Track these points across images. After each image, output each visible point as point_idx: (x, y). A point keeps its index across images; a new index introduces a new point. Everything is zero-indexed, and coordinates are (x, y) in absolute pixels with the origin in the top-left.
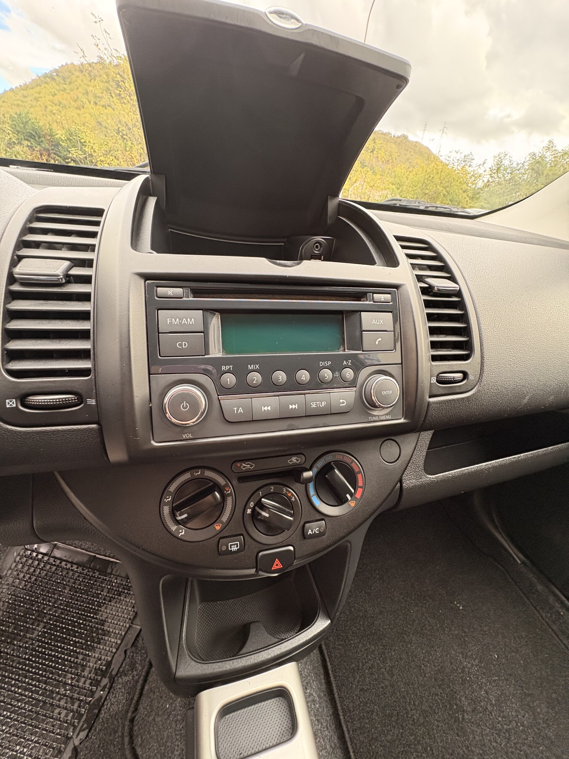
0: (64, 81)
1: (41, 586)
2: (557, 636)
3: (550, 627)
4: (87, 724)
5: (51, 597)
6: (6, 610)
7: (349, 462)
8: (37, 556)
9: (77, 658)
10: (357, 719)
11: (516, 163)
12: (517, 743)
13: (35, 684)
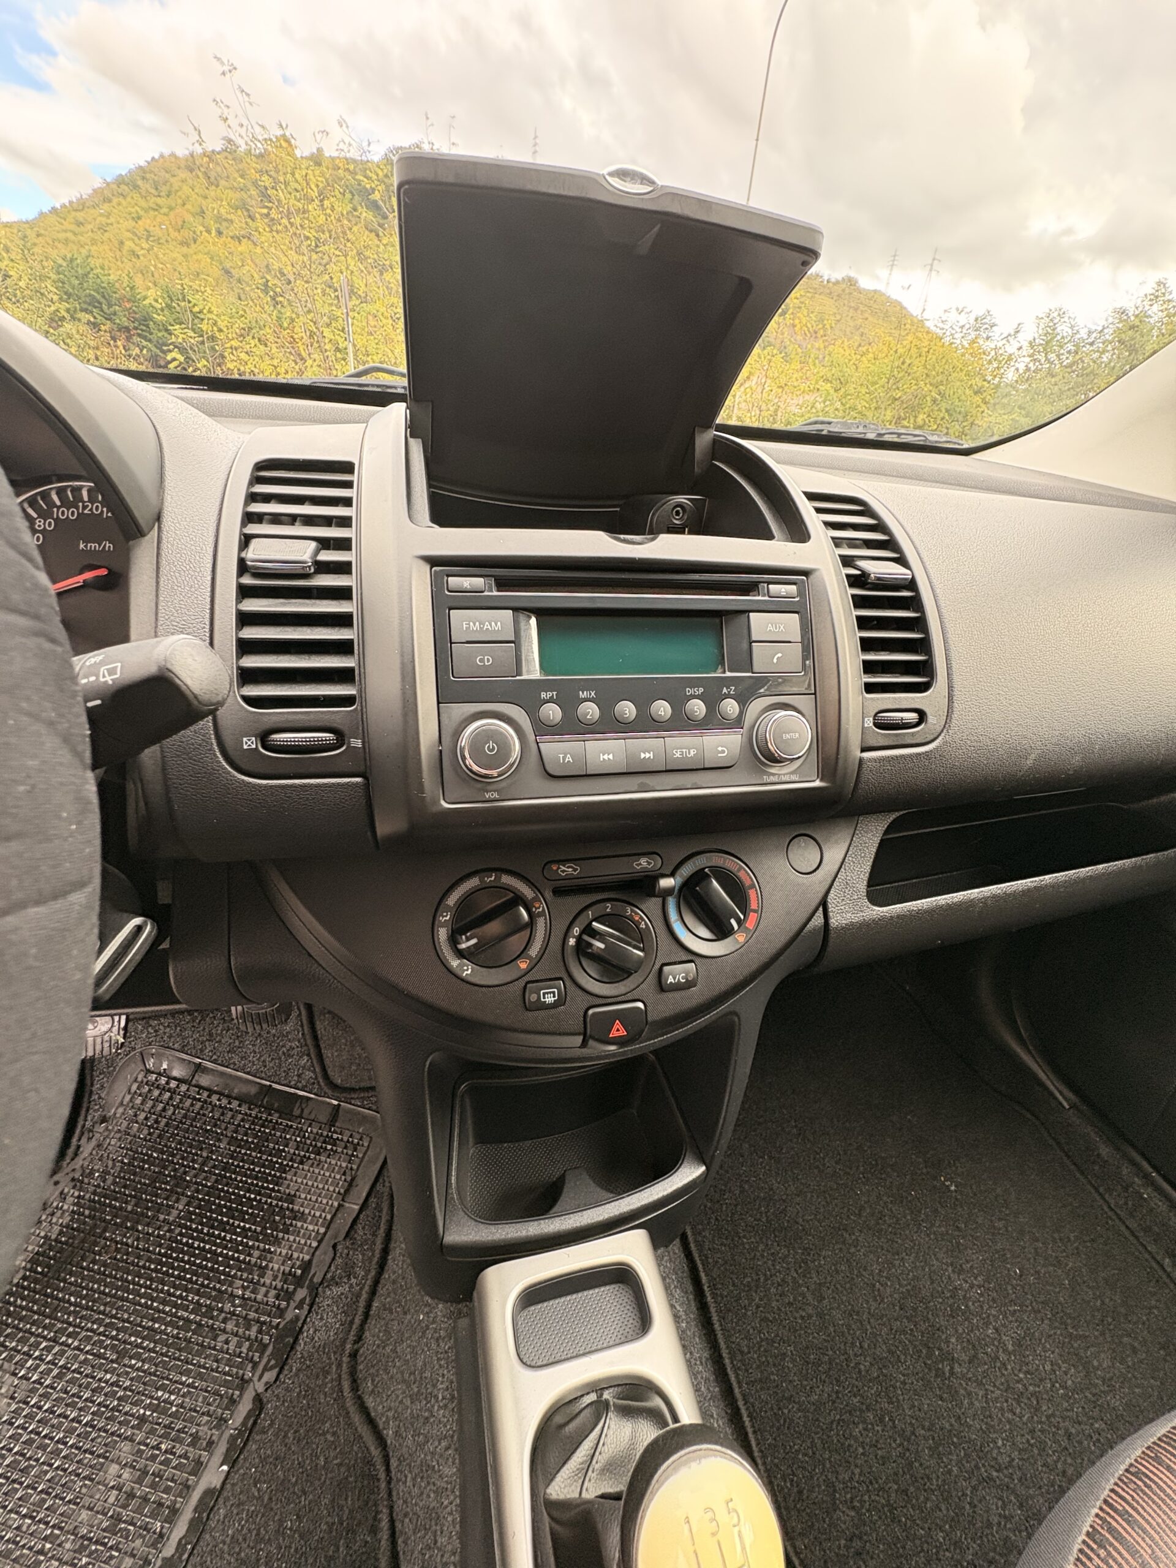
0: (157, 189)
1: (177, 1135)
2: (1137, 1238)
3: (1124, 1223)
4: (277, 1360)
5: (197, 1155)
6: (119, 1174)
7: (734, 869)
8: (167, 1083)
9: (250, 1255)
10: (754, 1366)
11: (1086, 330)
12: (1053, 1415)
13: (181, 1294)
